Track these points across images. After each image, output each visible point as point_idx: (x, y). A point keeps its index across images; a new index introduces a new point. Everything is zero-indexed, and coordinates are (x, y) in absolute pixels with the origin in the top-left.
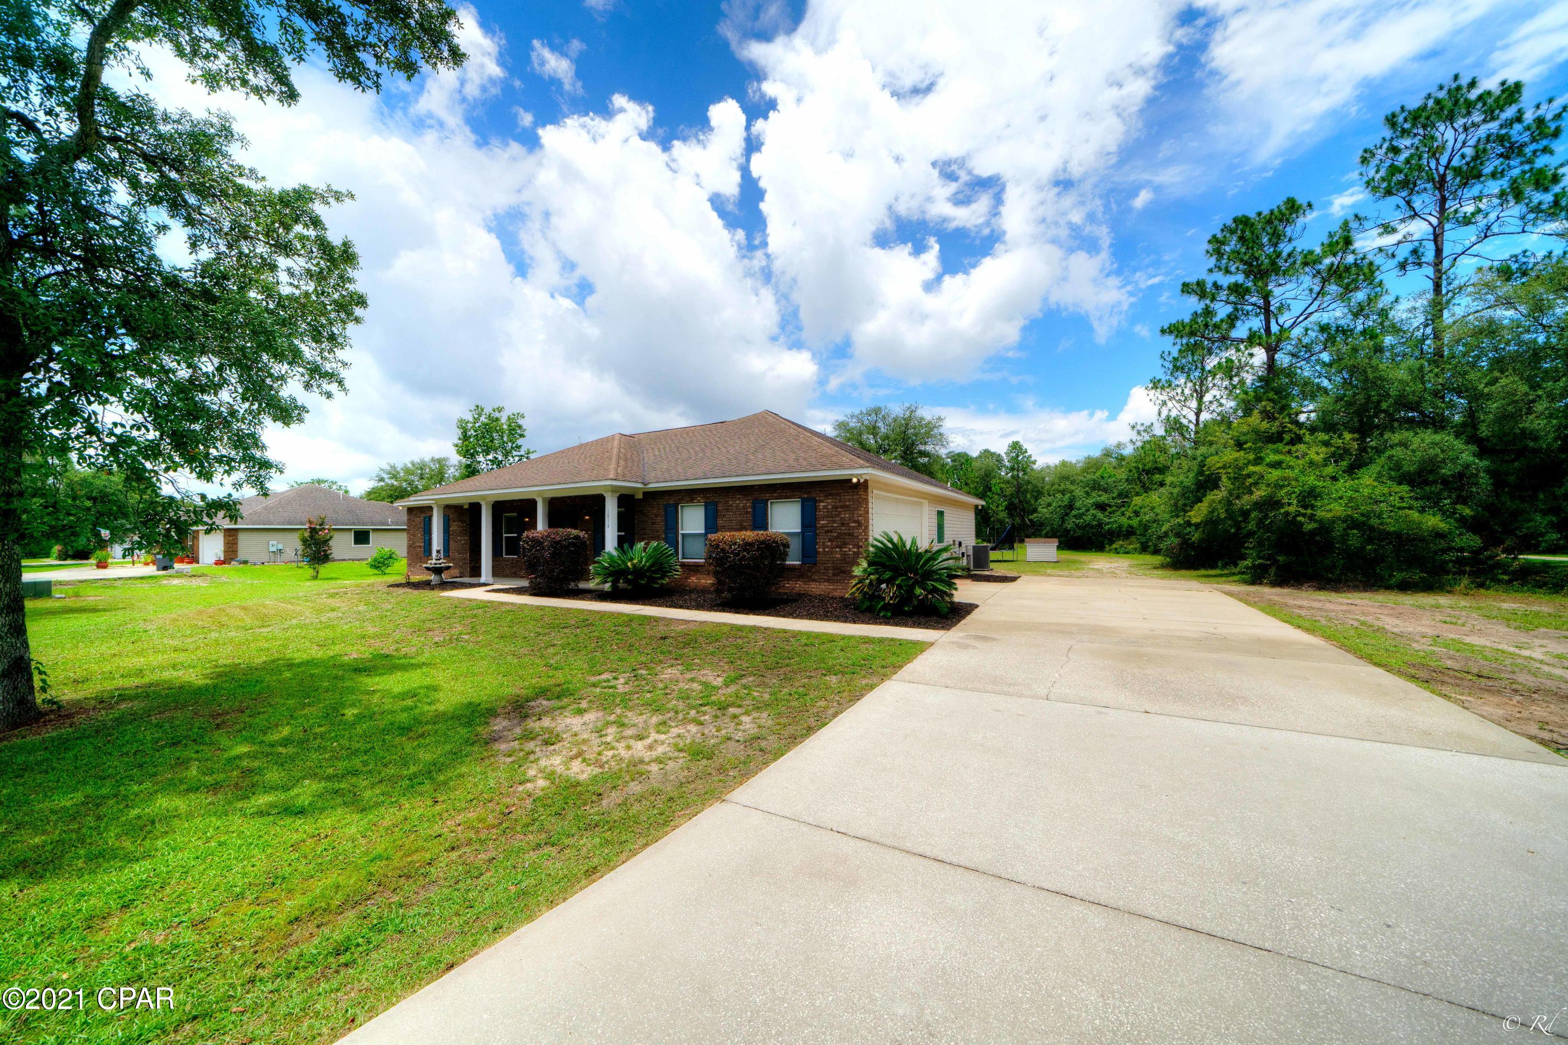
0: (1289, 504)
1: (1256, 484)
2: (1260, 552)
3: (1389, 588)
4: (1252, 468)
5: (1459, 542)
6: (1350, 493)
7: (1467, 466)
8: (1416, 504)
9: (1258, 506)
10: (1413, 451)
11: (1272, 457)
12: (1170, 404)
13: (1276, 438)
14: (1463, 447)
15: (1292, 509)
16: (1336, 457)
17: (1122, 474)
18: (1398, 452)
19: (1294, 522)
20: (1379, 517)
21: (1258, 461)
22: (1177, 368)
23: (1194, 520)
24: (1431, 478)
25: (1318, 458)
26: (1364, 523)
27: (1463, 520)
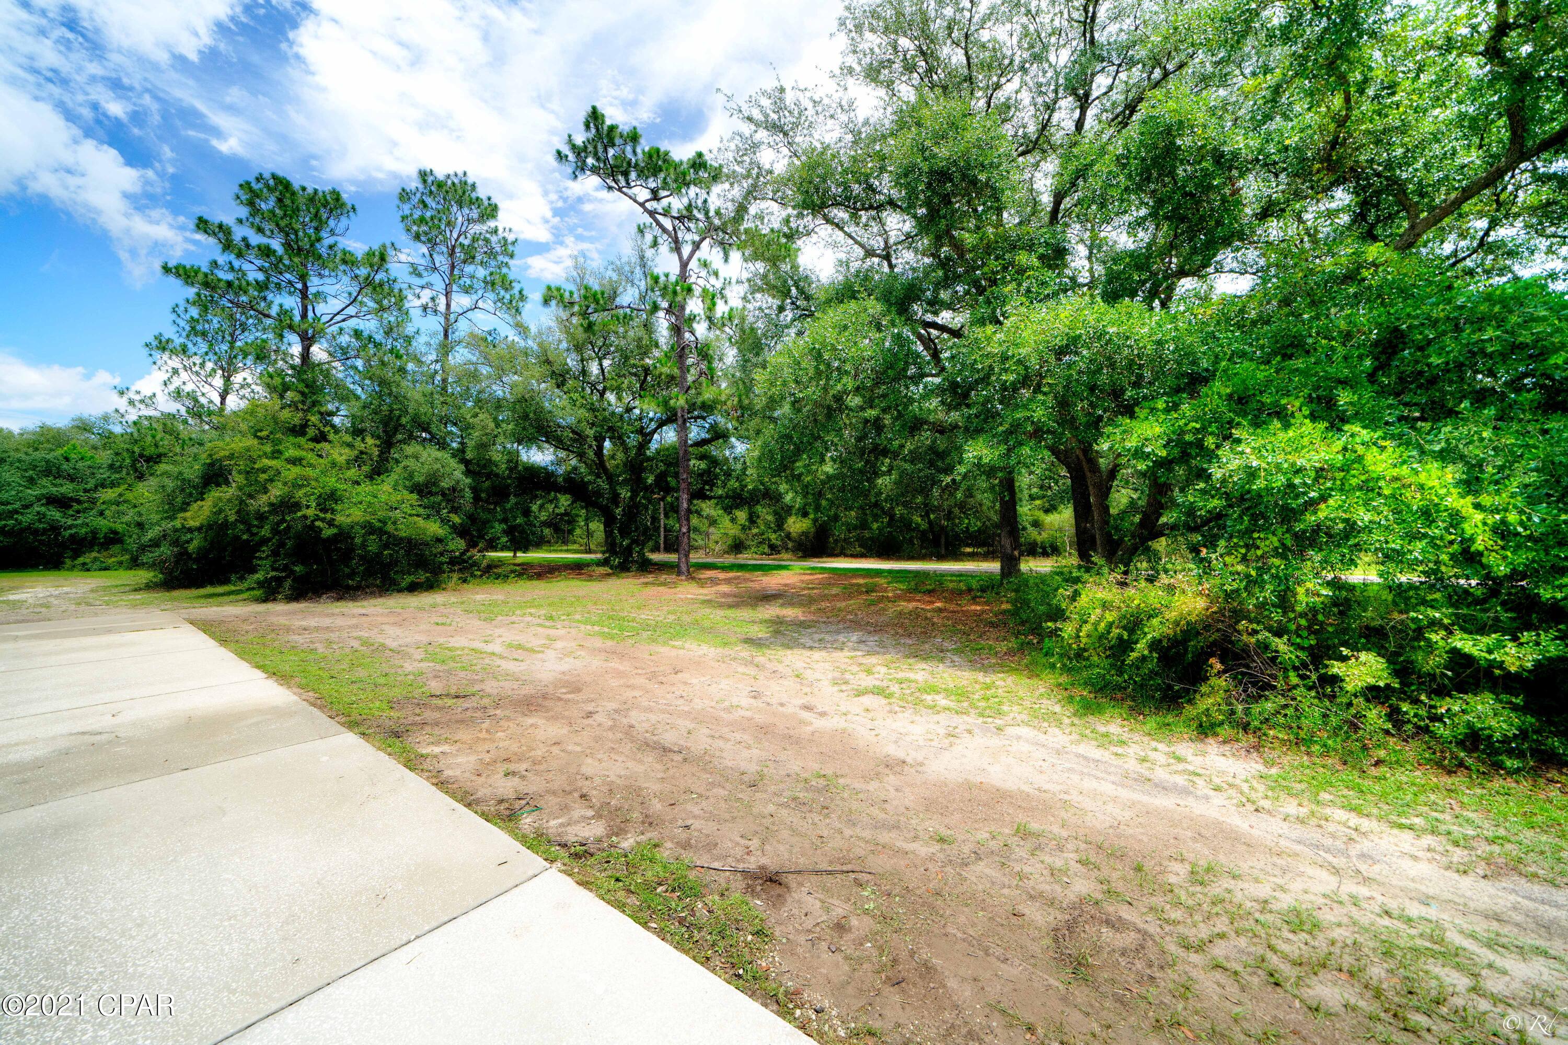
0: (308, 507)
1: (271, 480)
2: (274, 562)
3: (400, 591)
4: (267, 462)
5: (451, 546)
6: (369, 498)
7: (458, 482)
8: (421, 511)
9: (275, 508)
10: (422, 464)
11: (292, 453)
12: (184, 375)
13: (299, 430)
14: (456, 466)
15: (310, 512)
16: (358, 460)
17: (104, 457)
18: (411, 463)
19: (312, 527)
20: (394, 523)
21: (276, 454)
22: (194, 331)
23: (192, 523)
24: (434, 489)
25: (341, 460)
26: (380, 529)
27: (454, 527)
